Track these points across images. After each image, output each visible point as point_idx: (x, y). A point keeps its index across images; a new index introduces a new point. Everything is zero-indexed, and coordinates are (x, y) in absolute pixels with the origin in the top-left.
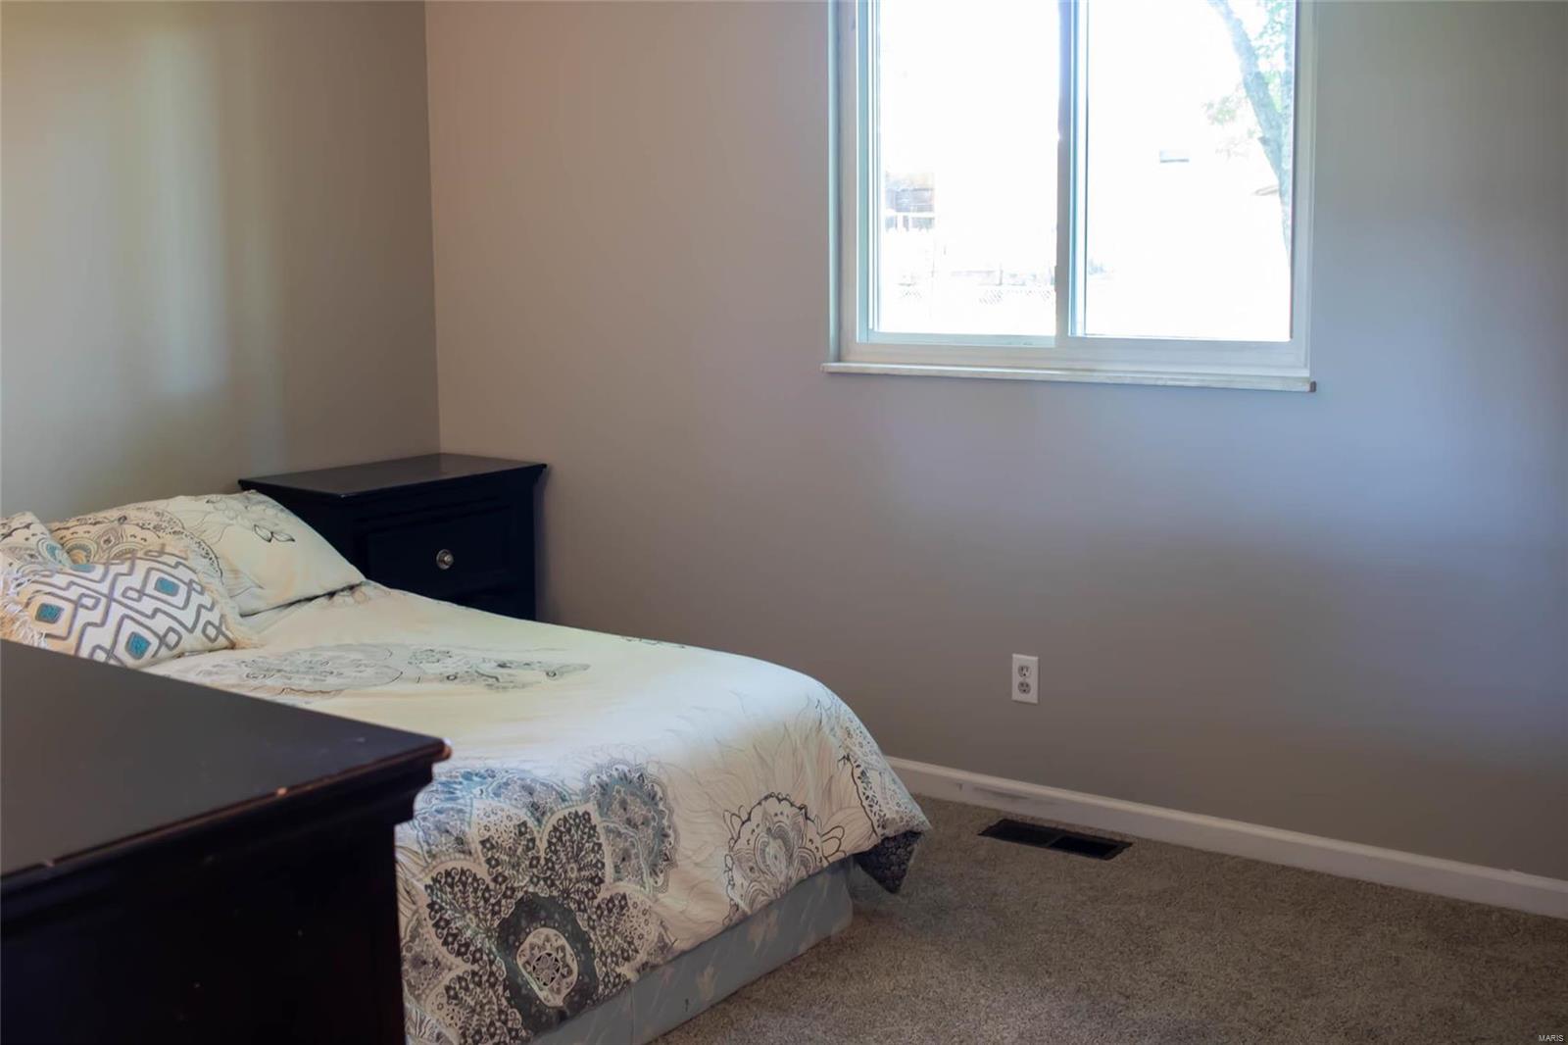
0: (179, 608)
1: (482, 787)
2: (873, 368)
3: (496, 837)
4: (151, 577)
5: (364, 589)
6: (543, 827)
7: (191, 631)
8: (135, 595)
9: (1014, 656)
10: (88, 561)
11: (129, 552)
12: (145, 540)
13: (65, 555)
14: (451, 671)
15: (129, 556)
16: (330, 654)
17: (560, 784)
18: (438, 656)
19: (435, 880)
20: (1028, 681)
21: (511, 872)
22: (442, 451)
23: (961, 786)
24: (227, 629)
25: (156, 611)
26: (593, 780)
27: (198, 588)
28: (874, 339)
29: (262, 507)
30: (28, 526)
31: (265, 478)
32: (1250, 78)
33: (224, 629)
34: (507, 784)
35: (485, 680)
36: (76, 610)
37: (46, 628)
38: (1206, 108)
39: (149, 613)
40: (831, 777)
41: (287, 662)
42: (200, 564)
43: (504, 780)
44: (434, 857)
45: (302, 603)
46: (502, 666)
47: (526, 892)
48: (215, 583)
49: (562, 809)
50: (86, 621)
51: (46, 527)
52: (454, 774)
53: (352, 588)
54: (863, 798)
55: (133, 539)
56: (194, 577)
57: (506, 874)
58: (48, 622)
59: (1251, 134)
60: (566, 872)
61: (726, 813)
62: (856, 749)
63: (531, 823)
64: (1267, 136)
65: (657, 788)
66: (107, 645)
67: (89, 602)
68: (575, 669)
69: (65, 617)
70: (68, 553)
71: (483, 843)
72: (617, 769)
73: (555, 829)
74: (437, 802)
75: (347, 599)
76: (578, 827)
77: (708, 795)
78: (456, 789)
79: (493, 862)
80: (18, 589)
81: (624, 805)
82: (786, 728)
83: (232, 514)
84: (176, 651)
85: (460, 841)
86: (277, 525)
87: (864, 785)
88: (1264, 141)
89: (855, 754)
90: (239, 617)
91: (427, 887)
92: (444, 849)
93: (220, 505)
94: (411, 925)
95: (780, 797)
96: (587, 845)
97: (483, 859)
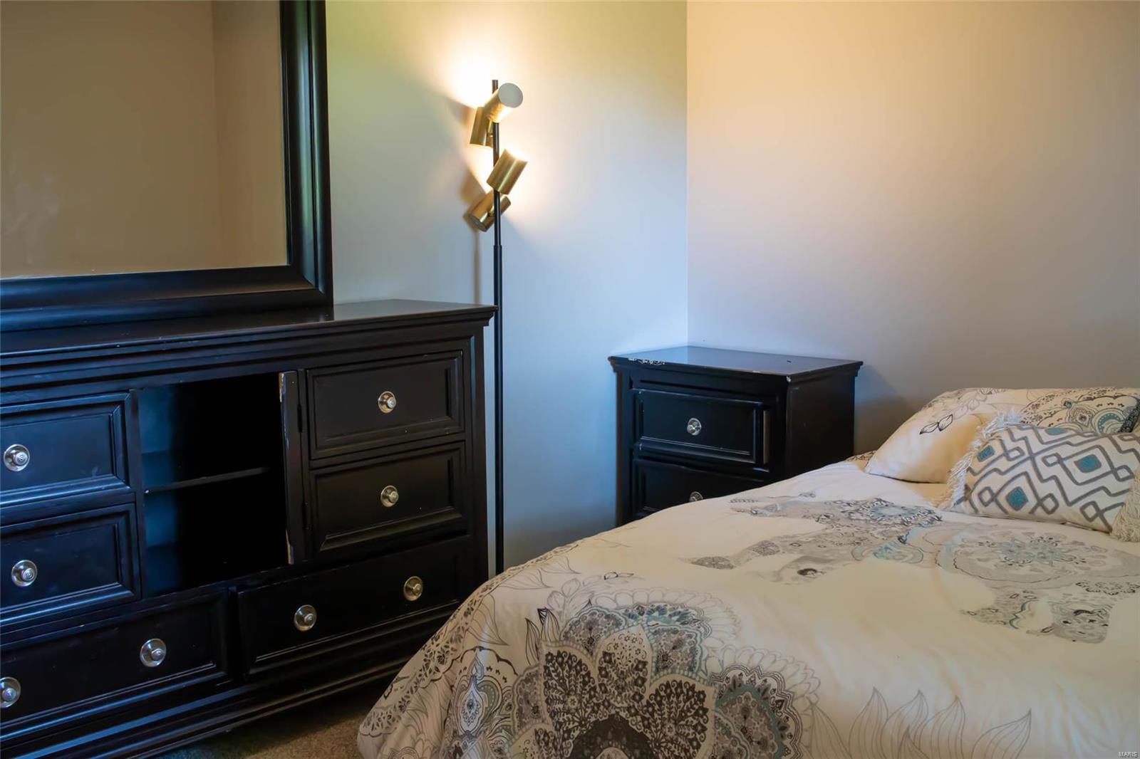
3: (617, 656)
6: (658, 676)
8: (1053, 461)
17: (703, 658)
19: (559, 654)
21: (613, 689)
24: (1118, 516)
25: (1054, 478)
26: (732, 673)
39: (1046, 477)
44: (566, 638)
47: (617, 713)
49: (683, 675)
57: (608, 688)
60: (663, 726)
63: (651, 667)
71: (605, 654)
72: (764, 680)
73: (668, 686)
76: (688, 698)
79: (603, 672)
81: (746, 712)
84: (1050, 516)
85: (591, 641)
91: (549, 654)
92: (576, 638)
94: (530, 671)
96: (691, 719)
97: (598, 665)
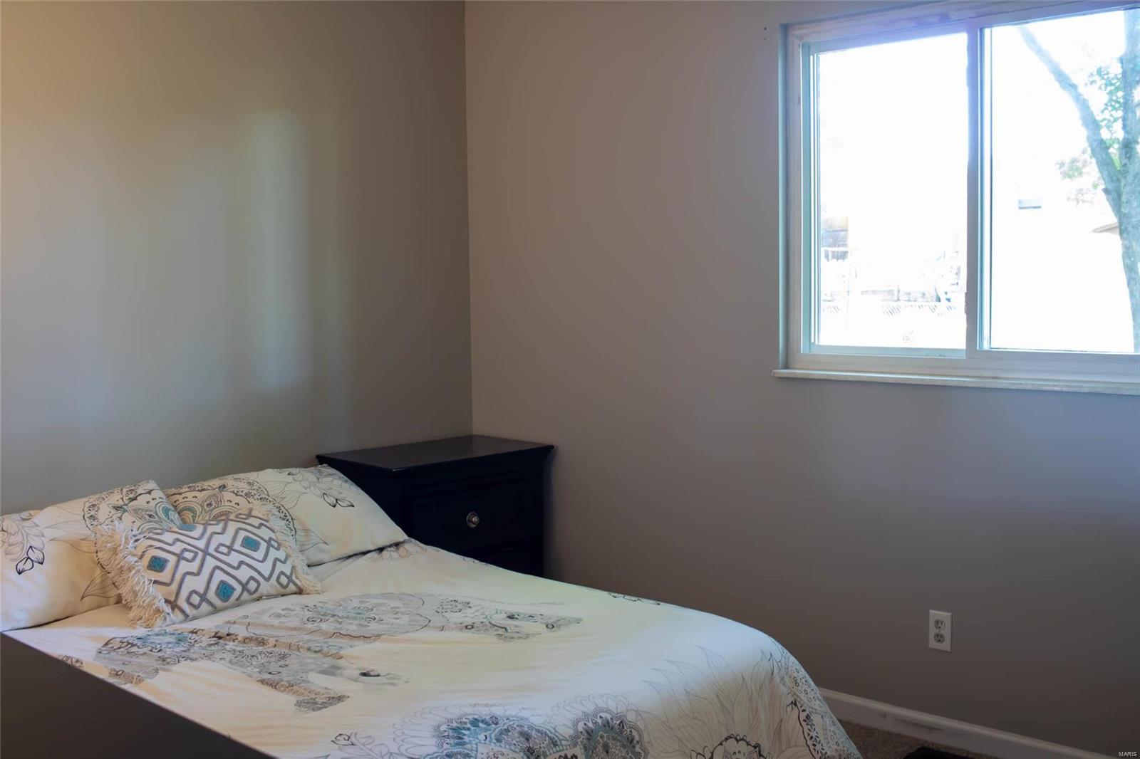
0: (260, 561)
1: (486, 734)
2: (815, 374)
4: (239, 535)
5: (406, 546)
7: (267, 579)
8: (225, 550)
9: (931, 611)
10: (194, 520)
11: (224, 515)
12: (238, 505)
13: (177, 515)
14: (469, 621)
15: (224, 518)
16: (374, 601)
17: (553, 731)
18: (460, 606)
20: (942, 632)
22: (474, 433)
23: (885, 716)
24: (296, 578)
25: (241, 563)
26: (581, 727)
27: (276, 545)
28: (815, 351)
29: (330, 479)
30: (149, 492)
31: (334, 454)
32: (1095, 144)
33: (294, 578)
34: (507, 731)
35: (496, 630)
36: (178, 562)
37: (155, 576)
38: (1058, 166)
39: (236, 565)
40: (781, 720)
41: (341, 607)
42: (279, 524)
43: (506, 727)
45: (359, 557)
46: (511, 617)
48: (290, 541)
49: (554, 753)
50: (187, 571)
51: (164, 493)
52: (464, 720)
53: (397, 545)
54: (808, 738)
55: (229, 503)
56: (273, 536)
58: (156, 571)
59: (1095, 186)
61: (692, 752)
62: (802, 696)
64: (1109, 188)
65: (635, 733)
66: (201, 591)
67: (188, 555)
68: (570, 622)
69: (170, 567)
70: (179, 513)
72: (601, 717)
74: (449, 746)
75: (392, 553)
77: (678, 737)
78: (464, 735)
80: (136, 543)
81: (606, 748)
82: (743, 678)
83: (307, 484)
84: (255, 596)
86: (341, 493)
87: (809, 727)
88: (1106, 191)
89: (801, 700)
90: (307, 568)
93: (299, 477)
95: (738, 738)
